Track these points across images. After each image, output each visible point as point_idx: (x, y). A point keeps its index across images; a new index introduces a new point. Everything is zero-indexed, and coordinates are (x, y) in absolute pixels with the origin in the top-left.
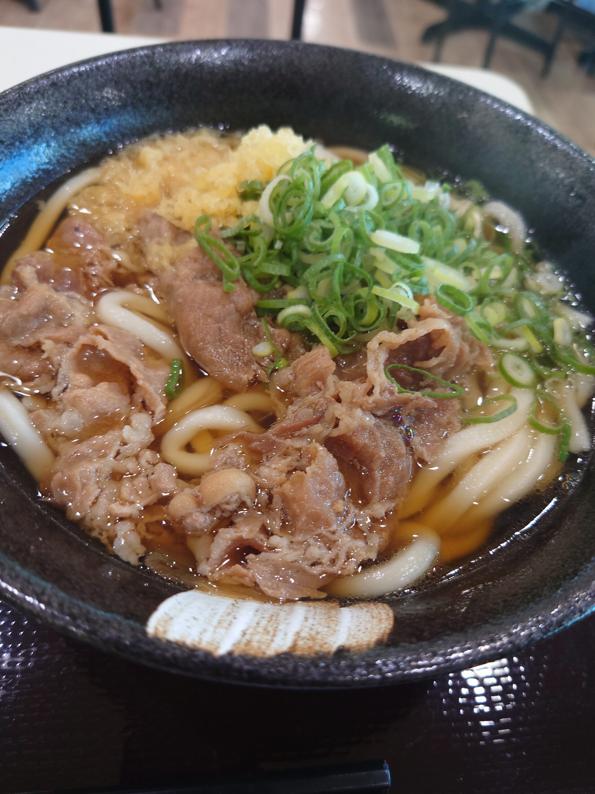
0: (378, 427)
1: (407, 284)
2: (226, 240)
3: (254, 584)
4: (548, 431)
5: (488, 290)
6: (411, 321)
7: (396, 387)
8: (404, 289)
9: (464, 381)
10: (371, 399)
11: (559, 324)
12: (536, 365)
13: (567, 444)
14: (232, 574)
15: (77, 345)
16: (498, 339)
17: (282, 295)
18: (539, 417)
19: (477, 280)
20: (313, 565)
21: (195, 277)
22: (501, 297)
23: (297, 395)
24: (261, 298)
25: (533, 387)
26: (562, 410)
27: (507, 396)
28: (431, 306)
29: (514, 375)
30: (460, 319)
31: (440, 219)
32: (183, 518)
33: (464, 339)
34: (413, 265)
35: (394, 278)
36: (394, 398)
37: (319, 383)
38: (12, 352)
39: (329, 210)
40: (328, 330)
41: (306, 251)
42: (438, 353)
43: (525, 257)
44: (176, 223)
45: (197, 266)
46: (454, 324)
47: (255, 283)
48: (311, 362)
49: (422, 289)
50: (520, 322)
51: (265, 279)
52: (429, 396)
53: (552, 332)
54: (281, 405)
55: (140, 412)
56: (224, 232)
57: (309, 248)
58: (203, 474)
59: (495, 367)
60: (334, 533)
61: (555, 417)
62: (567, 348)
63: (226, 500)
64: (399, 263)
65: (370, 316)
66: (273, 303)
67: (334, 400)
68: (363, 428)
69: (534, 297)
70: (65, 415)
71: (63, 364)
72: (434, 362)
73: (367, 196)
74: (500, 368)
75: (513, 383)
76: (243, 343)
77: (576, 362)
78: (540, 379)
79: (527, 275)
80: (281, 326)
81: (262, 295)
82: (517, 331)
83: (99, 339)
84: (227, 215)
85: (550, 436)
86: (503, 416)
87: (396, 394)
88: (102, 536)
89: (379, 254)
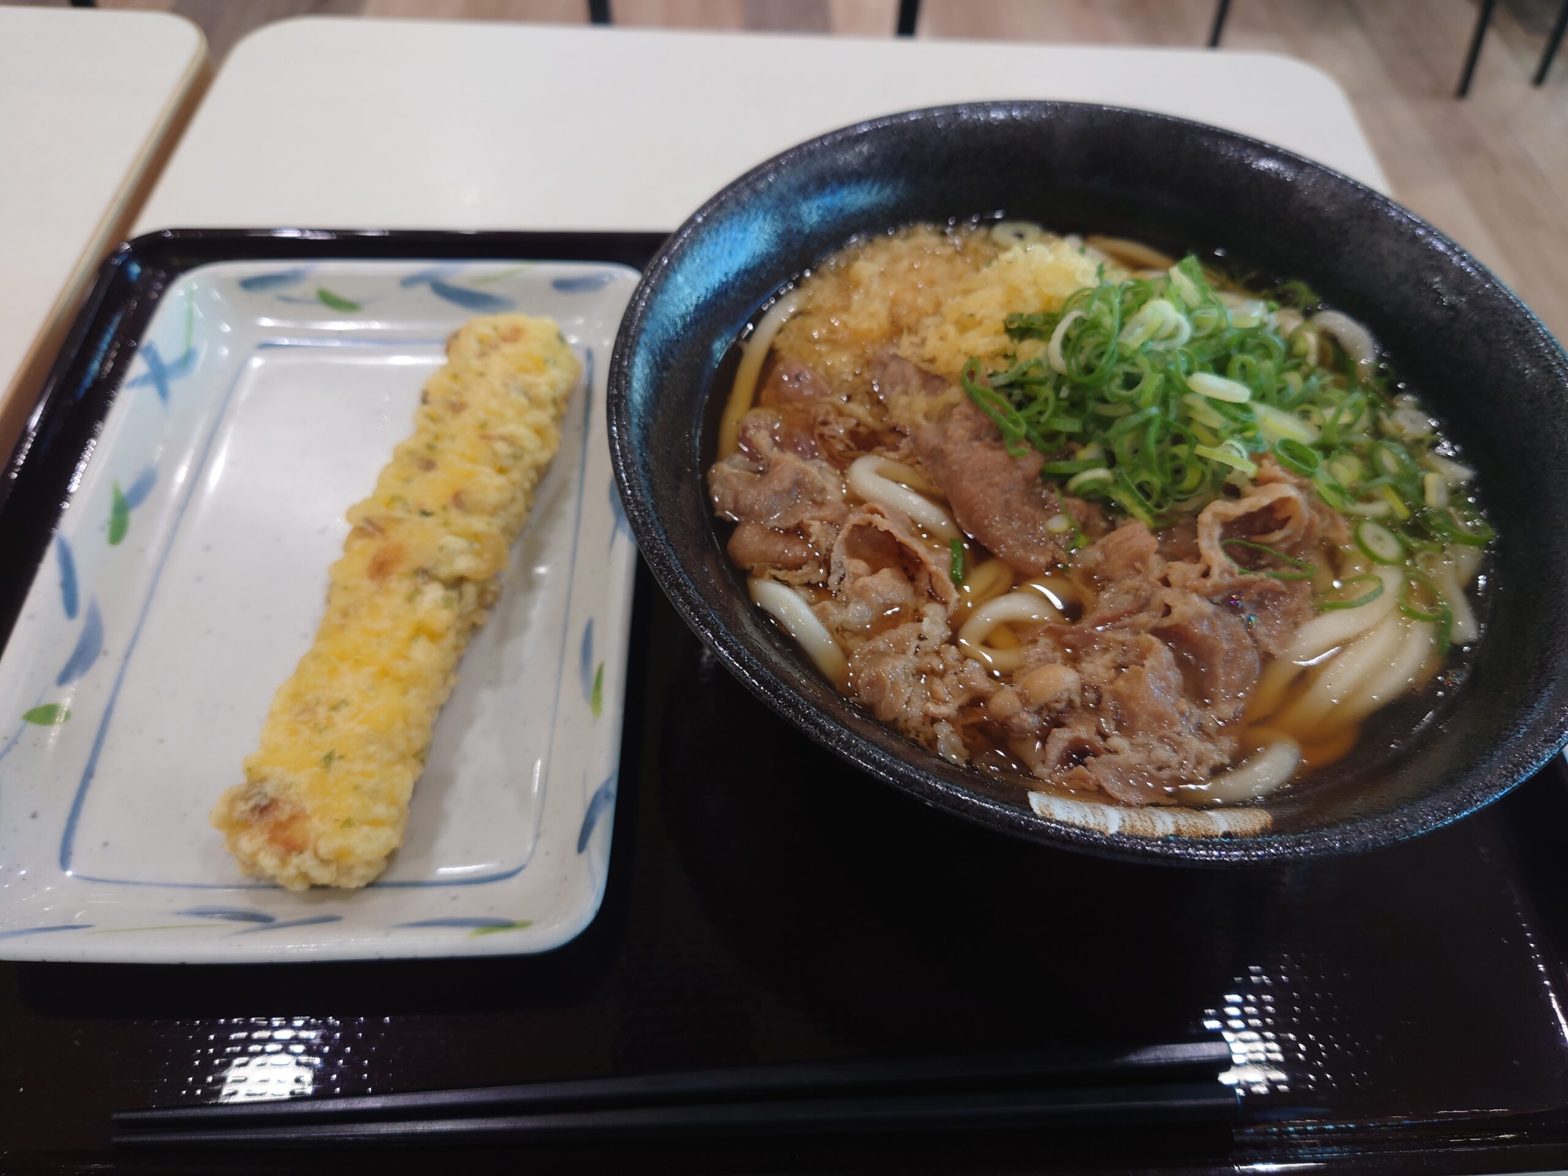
0: (1216, 615)
1: (1240, 440)
2: (997, 389)
3: (1097, 788)
4: (1424, 618)
5: (1336, 439)
6: (1249, 488)
7: (1236, 568)
8: (1237, 449)
9: (1311, 557)
10: (1209, 583)
11: (1431, 480)
12: (1403, 535)
13: (1448, 634)
14: (1072, 777)
15: (848, 526)
16: (1354, 504)
17: (1069, 455)
18: (1412, 601)
19: (1320, 427)
20: (1160, 769)
21: (970, 440)
22: (1350, 447)
23: (1110, 580)
24: (1047, 461)
25: (1399, 563)
26: (1439, 593)
27: (1367, 576)
28: (1271, 469)
29: (1375, 548)
30: (1306, 481)
31: (1266, 350)
32: (1008, 718)
33: (1313, 506)
34: (1243, 416)
35: (1223, 433)
36: (1234, 580)
37: (1138, 565)
38: (767, 535)
39: (1136, 352)
40: (1142, 500)
41: (1104, 401)
42: (1283, 524)
43: (1377, 388)
44: (925, 366)
45: (969, 424)
46: (1301, 487)
47: (1040, 442)
48: (1128, 539)
49: (1258, 447)
50: (1379, 481)
51: (1051, 436)
52: (1275, 577)
53: (1422, 491)
54: (1089, 593)
55: (928, 602)
56: (993, 379)
57: (1109, 397)
58: (1013, 672)
59: (1349, 539)
60: (1179, 734)
61: (1431, 600)
62: (1442, 512)
63: (1055, 698)
64: (1225, 414)
65: (1191, 479)
66: (1063, 466)
67: (1159, 584)
68: (1201, 616)
69: (1398, 448)
70: (851, 607)
71: (835, 548)
72: (1277, 536)
73: (1177, 329)
74: (1357, 540)
75: (1373, 558)
76: (1033, 517)
77: (1454, 530)
78: (1409, 553)
79: (1382, 415)
80: (1075, 494)
81: (1049, 456)
82: (1375, 492)
83: (877, 518)
84: (994, 356)
85: (1426, 624)
86: (1368, 599)
87: (1237, 575)
88: (920, 738)
89: (1200, 405)
